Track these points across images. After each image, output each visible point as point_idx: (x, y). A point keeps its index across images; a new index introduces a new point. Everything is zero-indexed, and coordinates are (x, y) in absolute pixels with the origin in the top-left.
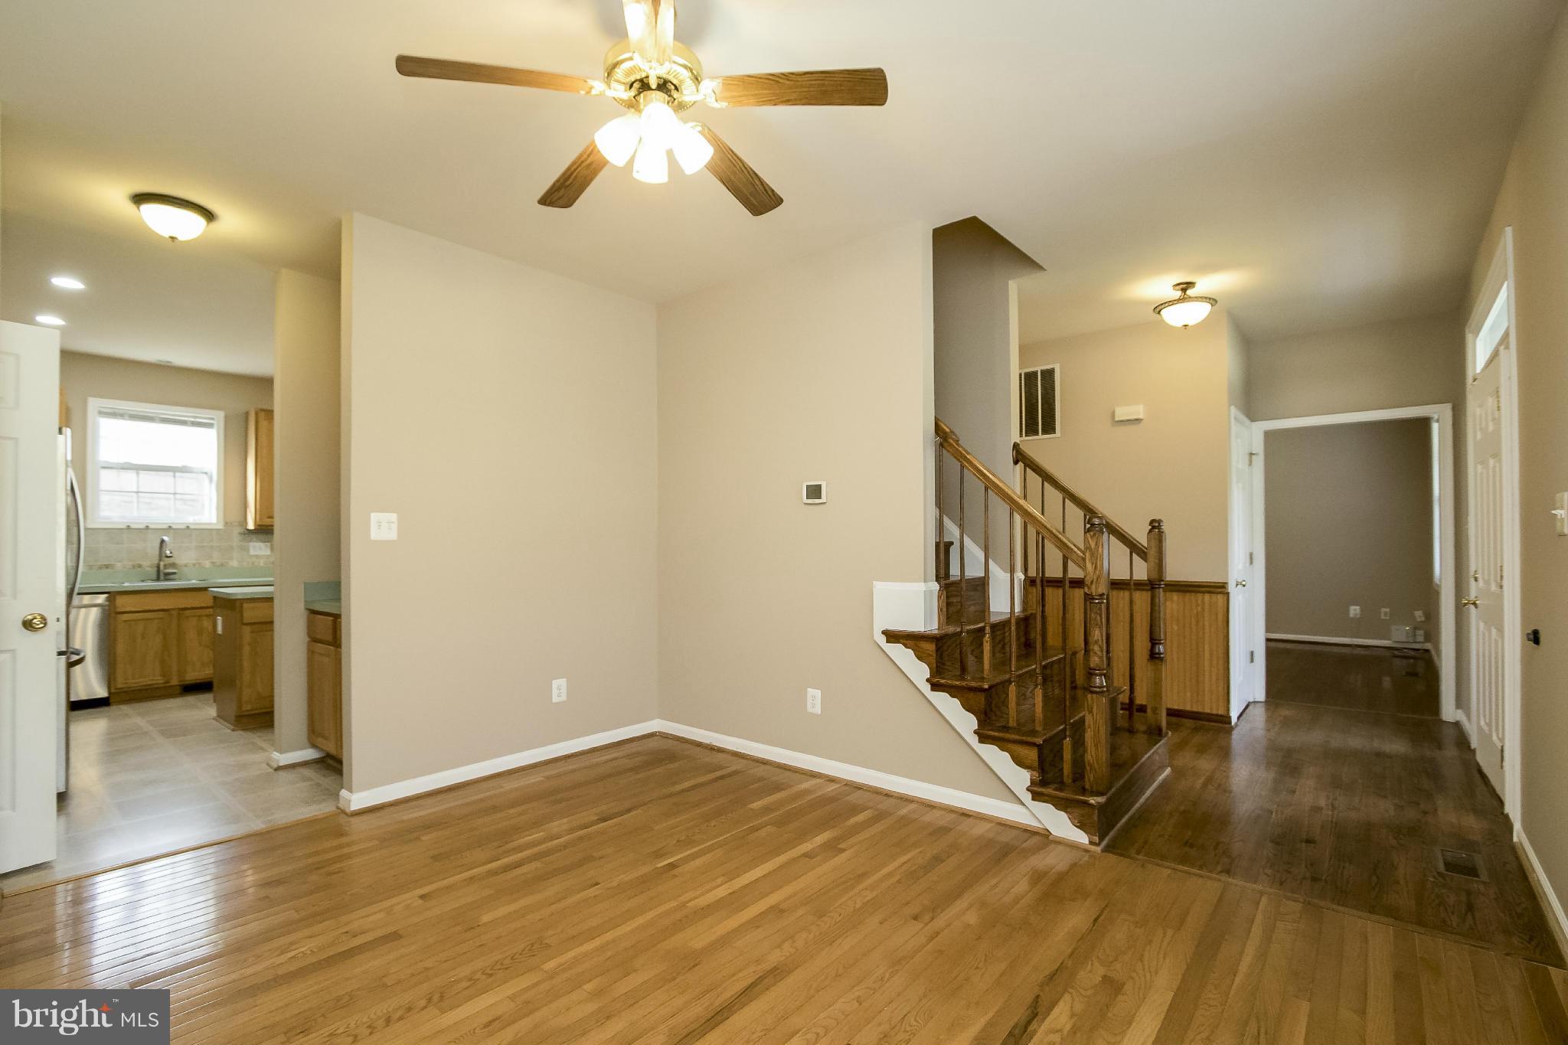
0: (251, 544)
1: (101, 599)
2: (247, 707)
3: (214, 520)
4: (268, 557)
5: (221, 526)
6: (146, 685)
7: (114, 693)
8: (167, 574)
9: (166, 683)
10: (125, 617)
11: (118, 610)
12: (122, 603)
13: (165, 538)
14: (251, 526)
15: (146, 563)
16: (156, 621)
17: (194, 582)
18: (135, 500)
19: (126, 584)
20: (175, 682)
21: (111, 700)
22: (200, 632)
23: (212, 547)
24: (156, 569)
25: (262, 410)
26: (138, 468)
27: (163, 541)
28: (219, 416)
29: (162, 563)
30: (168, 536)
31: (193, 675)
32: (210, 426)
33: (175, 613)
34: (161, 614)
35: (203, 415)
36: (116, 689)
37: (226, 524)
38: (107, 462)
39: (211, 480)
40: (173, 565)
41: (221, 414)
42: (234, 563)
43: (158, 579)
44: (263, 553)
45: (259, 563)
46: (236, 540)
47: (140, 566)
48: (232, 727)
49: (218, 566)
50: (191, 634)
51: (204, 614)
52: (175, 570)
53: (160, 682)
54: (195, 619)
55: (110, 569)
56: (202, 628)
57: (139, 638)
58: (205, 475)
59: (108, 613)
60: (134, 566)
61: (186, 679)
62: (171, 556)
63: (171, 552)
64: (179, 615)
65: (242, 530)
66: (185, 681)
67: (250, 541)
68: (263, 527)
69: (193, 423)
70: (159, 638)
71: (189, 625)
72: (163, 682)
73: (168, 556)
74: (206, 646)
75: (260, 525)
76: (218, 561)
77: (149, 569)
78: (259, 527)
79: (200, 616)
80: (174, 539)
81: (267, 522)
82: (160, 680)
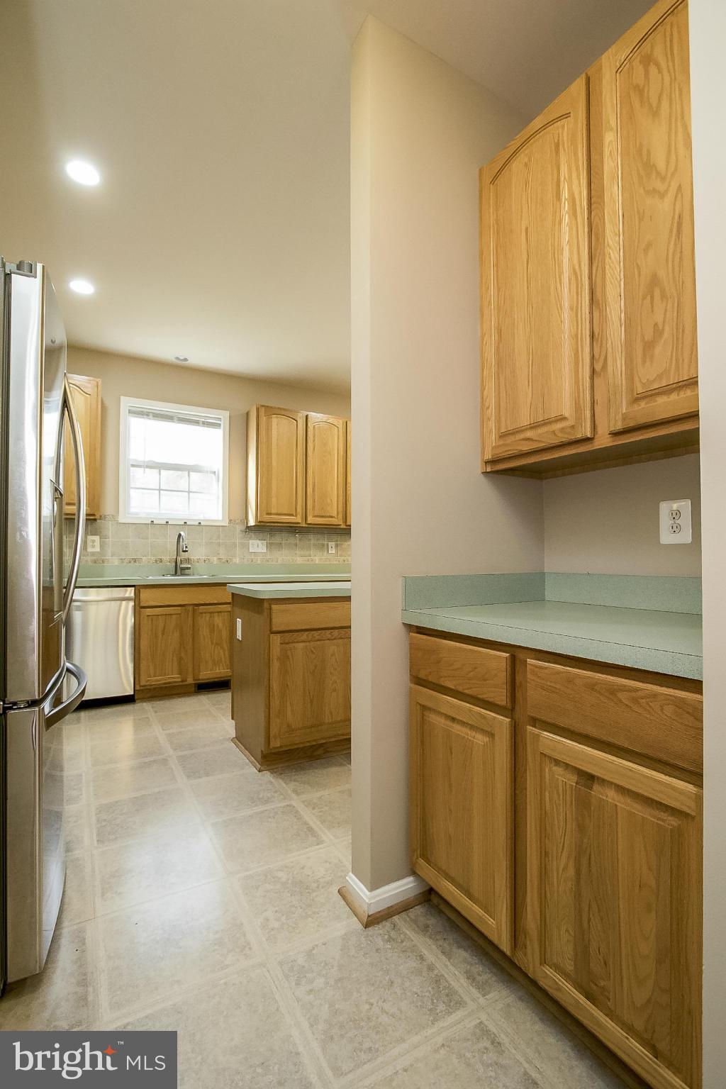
0: (251, 542)
1: (130, 592)
2: (276, 743)
3: (220, 517)
4: (265, 555)
5: (226, 523)
6: (165, 683)
7: (139, 691)
8: (183, 569)
9: (182, 681)
10: (149, 611)
11: (143, 604)
12: (146, 596)
13: (182, 533)
14: (252, 522)
15: (166, 558)
16: (174, 616)
17: (205, 578)
18: (158, 495)
19: (150, 578)
20: (190, 680)
21: (136, 697)
22: (212, 628)
23: (219, 544)
24: (174, 564)
25: (263, 406)
26: (160, 467)
27: (180, 535)
28: (224, 416)
29: (179, 559)
30: (184, 532)
31: (207, 675)
32: (217, 426)
33: (190, 608)
34: (179, 610)
35: (212, 414)
36: (140, 686)
37: (230, 521)
38: (136, 460)
39: (218, 480)
40: (188, 560)
41: (227, 414)
42: (237, 560)
43: (176, 574)
44: (260, 550)
45: (257, 560)
46: (239, 537)
47: (162, 561)
48: (259, 766)
49: (224, 562)
50: (204, 631)
51: (221, 612)
52: (190, 566)
53: (177, 680)
54: (208, 615)
55: (137, 564)
56: (214, 626)
57: (160, 634)
58: (213, 475)
59: (137, 608)
60: (156, 561)
61: (200, 678)
62: (187, 551)
63: (186, 547)
64: (194, 611)
65: (243, 528)
66: (199, 680)
67: (250, 538)
68: (262, 524)
69: (204, 423)
70: (177, 635)
71: (203, 621)
72: (180, 680)
73: (184, 551)
74: (217, 644)
75: (259, 522)
76: (224, 557)
77: (168, 563)
78: (259, 524)
79: (217, 614)
80: (188, 534)
81: (267, 518)
82: (178, 677)
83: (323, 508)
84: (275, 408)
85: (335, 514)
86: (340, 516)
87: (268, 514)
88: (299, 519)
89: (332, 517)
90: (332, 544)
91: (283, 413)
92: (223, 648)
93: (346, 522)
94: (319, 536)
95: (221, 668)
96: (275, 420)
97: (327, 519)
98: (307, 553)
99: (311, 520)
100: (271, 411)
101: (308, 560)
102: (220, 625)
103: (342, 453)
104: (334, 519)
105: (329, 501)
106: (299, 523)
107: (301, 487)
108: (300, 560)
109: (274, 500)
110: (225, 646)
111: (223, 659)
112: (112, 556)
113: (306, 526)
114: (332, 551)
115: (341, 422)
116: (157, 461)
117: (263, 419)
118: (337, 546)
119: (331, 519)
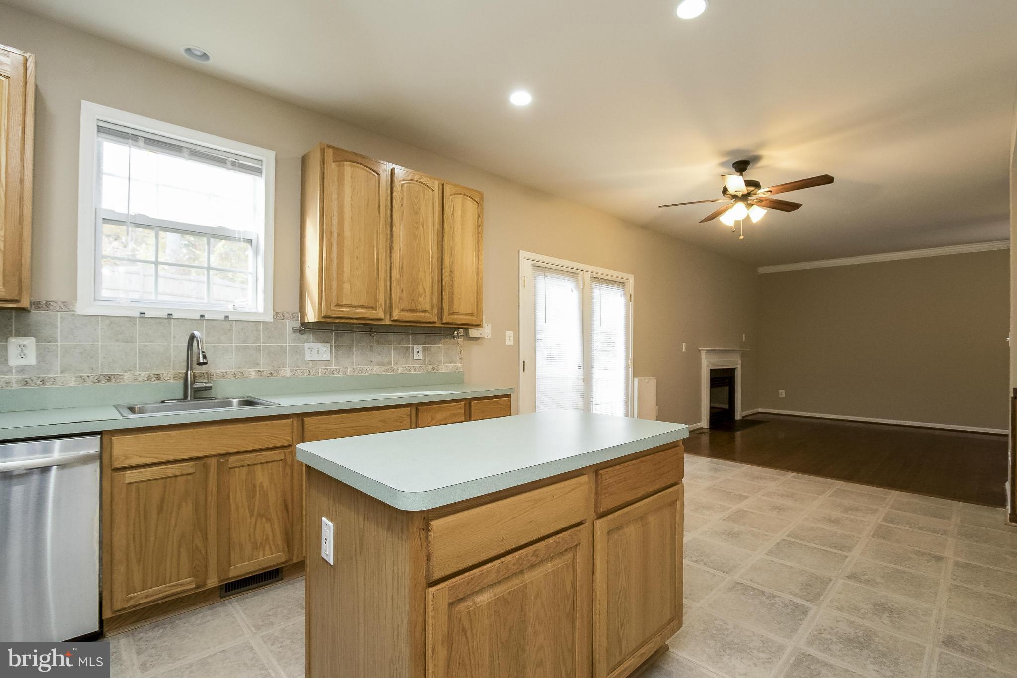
0: (308, 345)
1: (92, 446)
3: (261, 309)
4: (327, 363)
5: (269, 318)
7: (110, 619)
8: (196, 391)
9: (197, 588)
10: (131, 476)
11: (117, 464)
12: (122, 448)
13: (196, 333)
14: (311, 317)
15: (168, 373)
16: (181, 478)
18: (153, 271)
20: (212, 582)
21: (105, 631)
22: (251, 490)
23: (258, 349)
24: (182, 381)
25: (329, 146)
26: (158, 226)
27: (192, 337)
28: (268, 157)
29: (191, 374)
30: (198, 331)
31: (241, 567)
32: (258, 171)
33: (213, 462)
34: (190, 467)
35: (247, 153)
36: (114, 612)
37: (277, 314)
38: (111, 212)
39: (256, 252)
40: (207, 377)
41: (272, 154)
42: (287, 373)
43: (184, 398)
44: (320, 357)
45: (317, 372)
46: (289, 337)
47: (158, 377)
49: (267, 376)
50: (238, 496)
51: (267, 463)
52: (211, 385)
53: (189, 587)
54: (245, 470)
55: (113, 383)
56: (255, 486)
57: (154, 512)
58: (248, 245)
59: (108, 472)
60: (149, 378)
61: (230, 576)
62: (205, 363)
63: (204, 357)
64: (219, 464)
65: (297, 325)
66: (229, 578)
67: (307, 341)
68: (329, 320)
69: (234, 164)
70: (187, 510)
71: (237, 480)
72: (193, 586)
73: (200, 364)
74: (260, 515)
75: (325, 317)
76: (267, 369)
77: (172, 381)
78: (323, 320)
79: (259, 467)
80: (207, 335)
81: (335, 312)
82: (190, 583)
83: (413, 300)
84: (348, 152)
85: (427, 307)
86: (435, 312)
87: (338, 306)
88: (380, 314)
89: (424, 312)
90: (418, 348)
91: (359, 160)
92: (269, 520)
93: (442, 319)
94: (402, 336)
95: (267, 552)
96: (348, 168)
97: (418, 314)
98: (386, 360)
99: (396, 315)
100: (342, 156)
101: (387, 370)
102: (266, 484)
103: (437, 226)
104: (427, 315)
105: (421, 290)
106: (381, 320)
107: (383, 271)
108: (377, 370)
109: (346, 286)
110: (274, 516)
111: (271, 538)
112: (62, 372)
113: (391, 323)
114: (418, 356)
115: (437, 183)
116: (151, 216)
117: (332, 167)
118: (424, 350)
119: (423, 314)
